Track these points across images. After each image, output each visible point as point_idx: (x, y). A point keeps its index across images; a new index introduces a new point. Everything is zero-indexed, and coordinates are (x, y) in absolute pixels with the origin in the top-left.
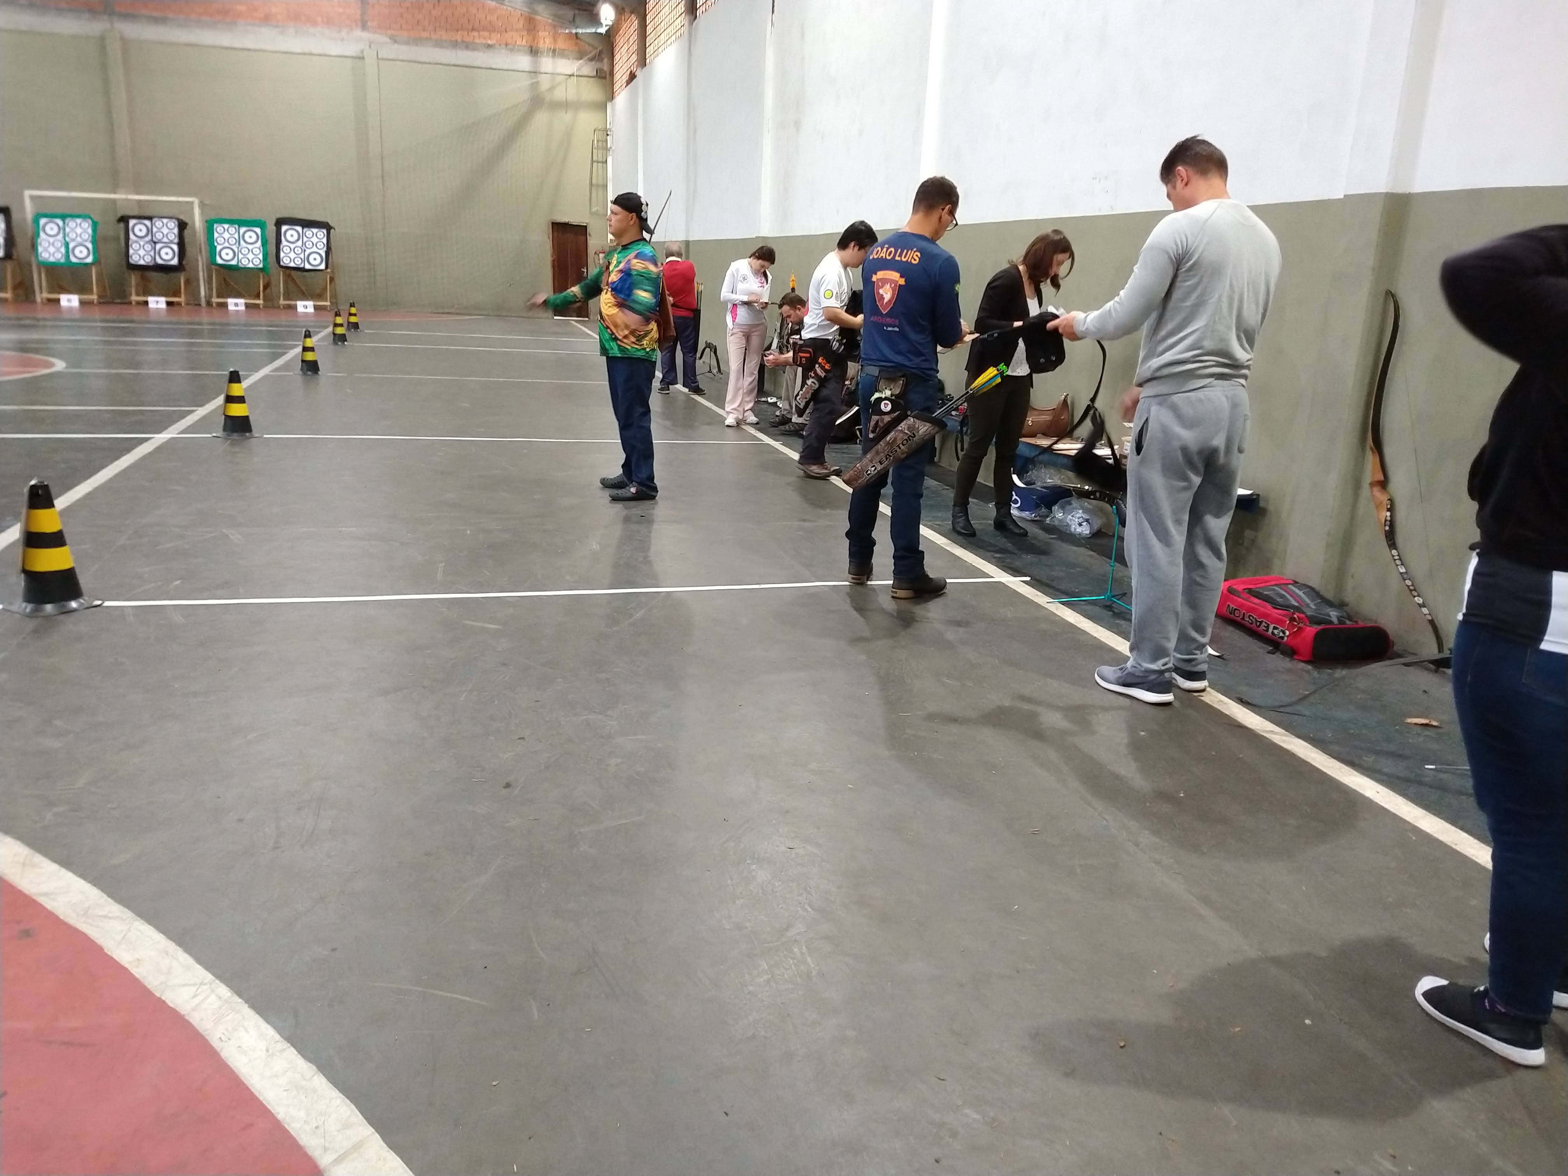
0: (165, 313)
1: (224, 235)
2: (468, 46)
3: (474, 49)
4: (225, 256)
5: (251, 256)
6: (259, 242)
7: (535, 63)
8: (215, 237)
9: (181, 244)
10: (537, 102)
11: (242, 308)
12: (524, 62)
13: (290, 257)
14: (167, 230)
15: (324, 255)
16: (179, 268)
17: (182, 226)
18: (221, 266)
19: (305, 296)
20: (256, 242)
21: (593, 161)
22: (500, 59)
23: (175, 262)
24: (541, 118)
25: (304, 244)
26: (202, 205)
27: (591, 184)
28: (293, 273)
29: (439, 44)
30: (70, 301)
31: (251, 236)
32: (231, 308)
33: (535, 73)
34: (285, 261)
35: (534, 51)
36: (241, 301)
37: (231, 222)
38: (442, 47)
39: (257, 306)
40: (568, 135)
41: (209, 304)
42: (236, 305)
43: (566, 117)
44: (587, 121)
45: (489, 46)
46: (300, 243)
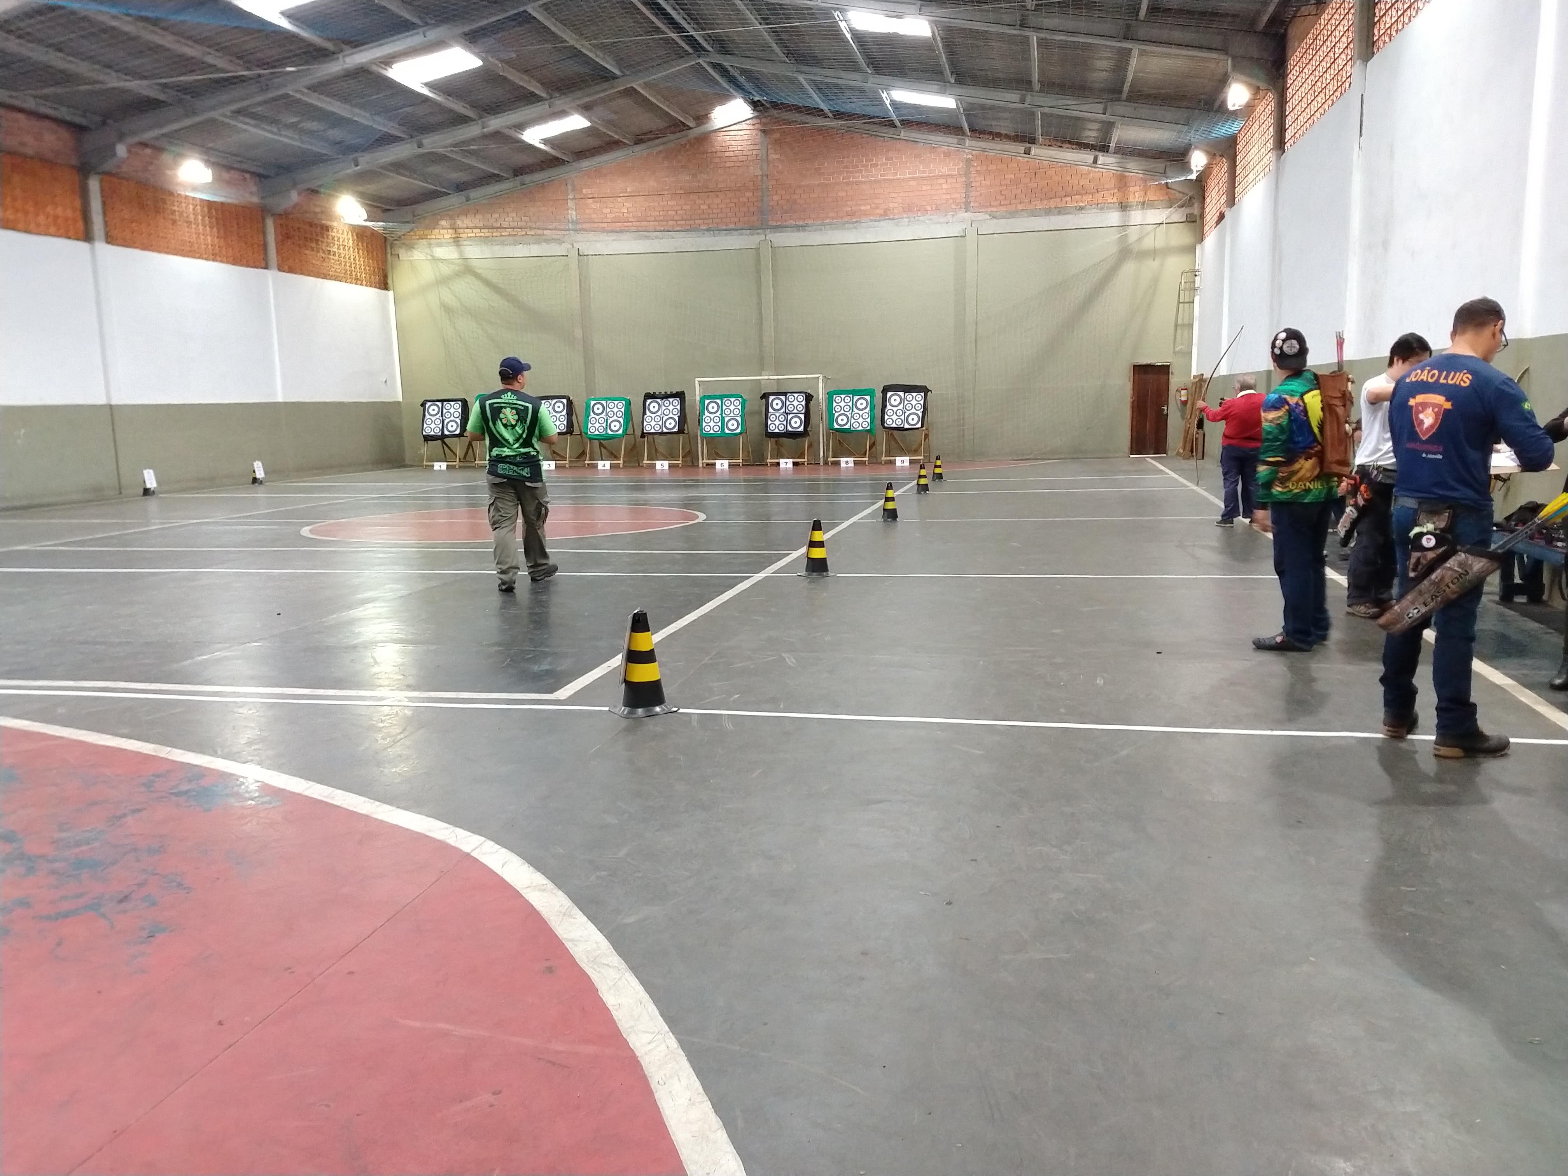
0: (792, 472)
1: (841, 403)
2: (1062, 211)
3: (1066, 213)
4: (841, 421)
5: (861, 421)
6: (868, 408)
7: (1126, 218)
8: (834, 406)
9: (807, 414)
10: (1125, 254)
11: (851, 465)
12: (1114, 218)
13: (892, 419)
14: (797, 403)
15: (920, 415)
16: (805, 434)
17: (809, 398)
18: (837, 430)
19: (903, 452)
20: (866, 408)
21: (1178, 303)
22: (1092, 219)
23: (801, 429)
24: (1129, 269)
25: (904, 407)
26: (826, 379)
27: (1176, 326)
28: (895, 432)
29: (1035, 213)
30: (722, 465)
31: (862, 403)
32: (843, 465)
33: (1124, 226)
34: (889, 423)
35: (1125, 207)
36: (851, 460)
37: (847, 392)
38: (1038, 215)
39: (863, 463)
40: (1156, 280)
41: (826, 463)
42: (847, 462)
43: (1155, 264)
44: (1175, 265)
45: (1083, 209)
46: (901, 407)
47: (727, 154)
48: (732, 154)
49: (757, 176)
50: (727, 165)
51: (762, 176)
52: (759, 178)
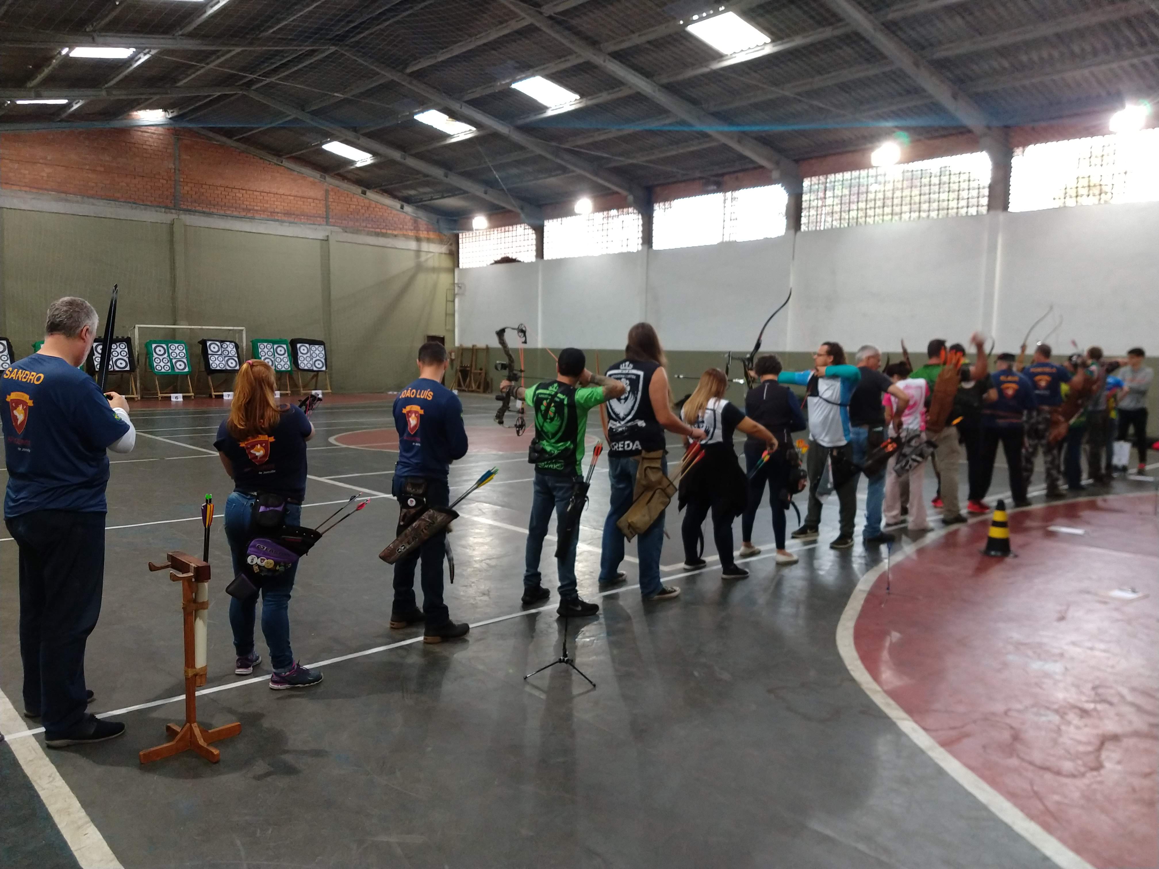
1: (264, 350)
2: (384, 235)
3: (388, 237)
5: (283, 363)
6: (286, 354)
7: (419, 246)
8: (259, 351)
9: (239, 357)
10: (419, 268)
12: (413, 245)
13: (304, 363)
14: (230, 349)
15: (323, 361)
17: (238, 346)
20: (284, 354)
21: (447, 301)
22: (401, 243)
24: (422, 277)
25: (311, 355)
26: (246, 331)
27: (446, 314)
28: (307, 373)
29: (369, 234)
30: (177, 398)
31: (280, 350)
33: (418, 252)
34: (302, 366)
35: (418, 239)
37: (268, 341)
38: (371, 235)
39: (287, 395)
40: (435, 286)
43: (434, 276)
44: (444, 279)
45: (395, 236)
46: (309, 354)
47: (145, 147)
48: (149, 147)
49: (171, 169)
50: (145, 155)
51: (175, 169)
52: (173, 171)
